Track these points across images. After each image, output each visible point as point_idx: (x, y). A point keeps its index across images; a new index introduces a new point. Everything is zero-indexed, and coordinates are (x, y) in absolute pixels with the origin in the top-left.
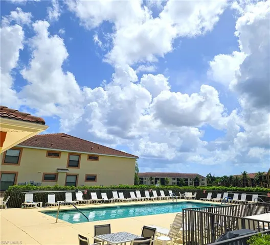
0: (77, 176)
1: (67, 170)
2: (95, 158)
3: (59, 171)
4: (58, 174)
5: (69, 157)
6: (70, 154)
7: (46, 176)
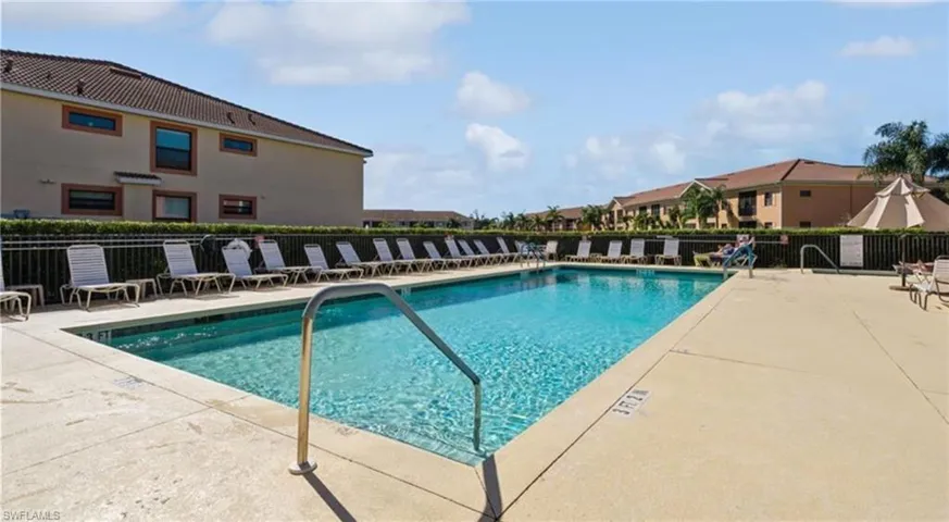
0: (190, 199)
1: (154, 177)
2: (246, 146)
3: (123, 180)
4: (120, 190)
5: (154, 136)
6: (156, 125)
7: (75, 195)
